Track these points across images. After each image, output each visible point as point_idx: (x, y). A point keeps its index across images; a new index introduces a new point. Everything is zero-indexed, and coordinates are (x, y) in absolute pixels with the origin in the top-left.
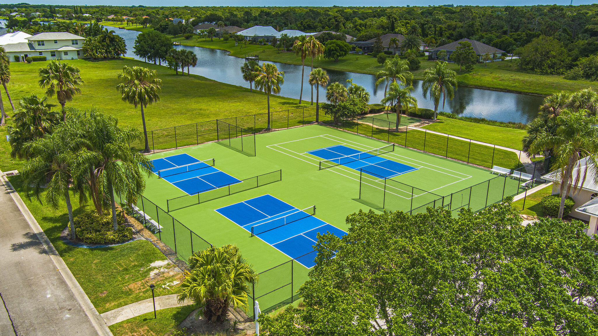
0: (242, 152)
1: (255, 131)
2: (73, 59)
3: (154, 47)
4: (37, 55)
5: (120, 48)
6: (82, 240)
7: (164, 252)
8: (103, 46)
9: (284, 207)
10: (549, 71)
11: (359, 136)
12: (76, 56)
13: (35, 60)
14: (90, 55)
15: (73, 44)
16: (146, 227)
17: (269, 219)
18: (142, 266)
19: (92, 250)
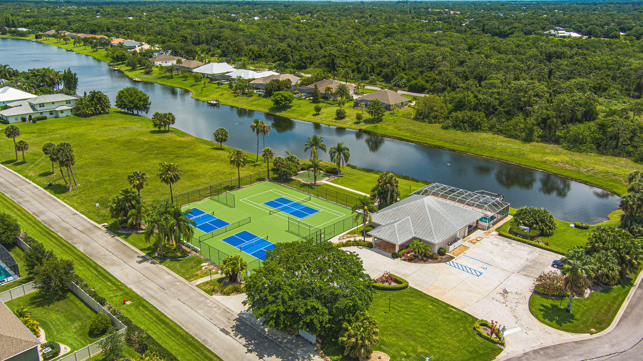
0: (226, 205)
1: (231, 188)
2: (67, 116)
3: (133, 101)
4: (39, 115)
5: (105, 104)
6: (167, 257)
7: (205, 260)
8: (92, 104)
9: (252, 237)
10: (433, 121)
11: (293, 189)
12: (69, 113)
13: (39, 119)
14: (83, 112)
15: (67, 103)
16: (192, 250)
17: (247, 243)
18: (198, 265)
19: (172, 261)
